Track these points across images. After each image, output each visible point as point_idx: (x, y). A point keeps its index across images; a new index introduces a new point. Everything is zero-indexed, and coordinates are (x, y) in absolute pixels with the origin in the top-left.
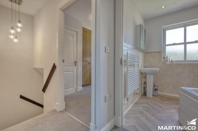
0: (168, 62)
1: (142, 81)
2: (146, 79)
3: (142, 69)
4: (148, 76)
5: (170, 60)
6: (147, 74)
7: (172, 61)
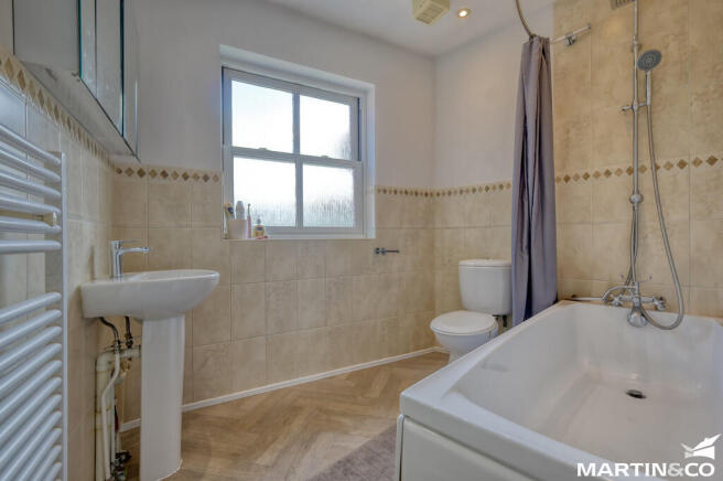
0: (247, 234)
1: (102, 377)
2: (132, 353)
3: (102, 283)
4: (147, 333)
5: (254, 224)
6: (140, 322)
7: (260, 228)
